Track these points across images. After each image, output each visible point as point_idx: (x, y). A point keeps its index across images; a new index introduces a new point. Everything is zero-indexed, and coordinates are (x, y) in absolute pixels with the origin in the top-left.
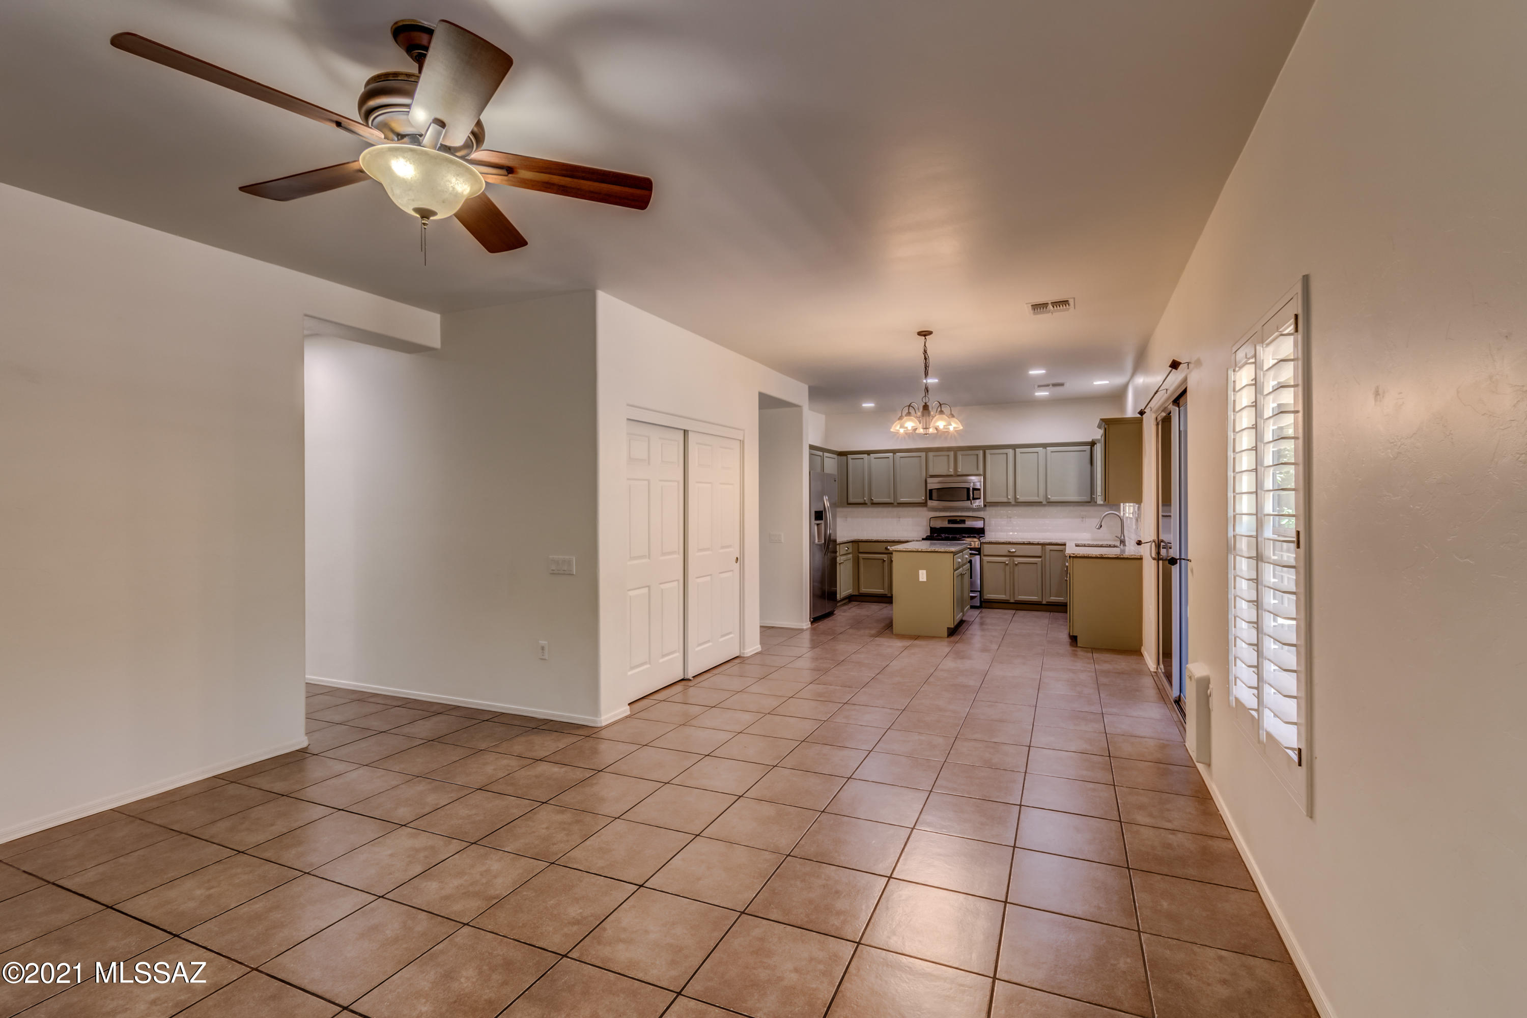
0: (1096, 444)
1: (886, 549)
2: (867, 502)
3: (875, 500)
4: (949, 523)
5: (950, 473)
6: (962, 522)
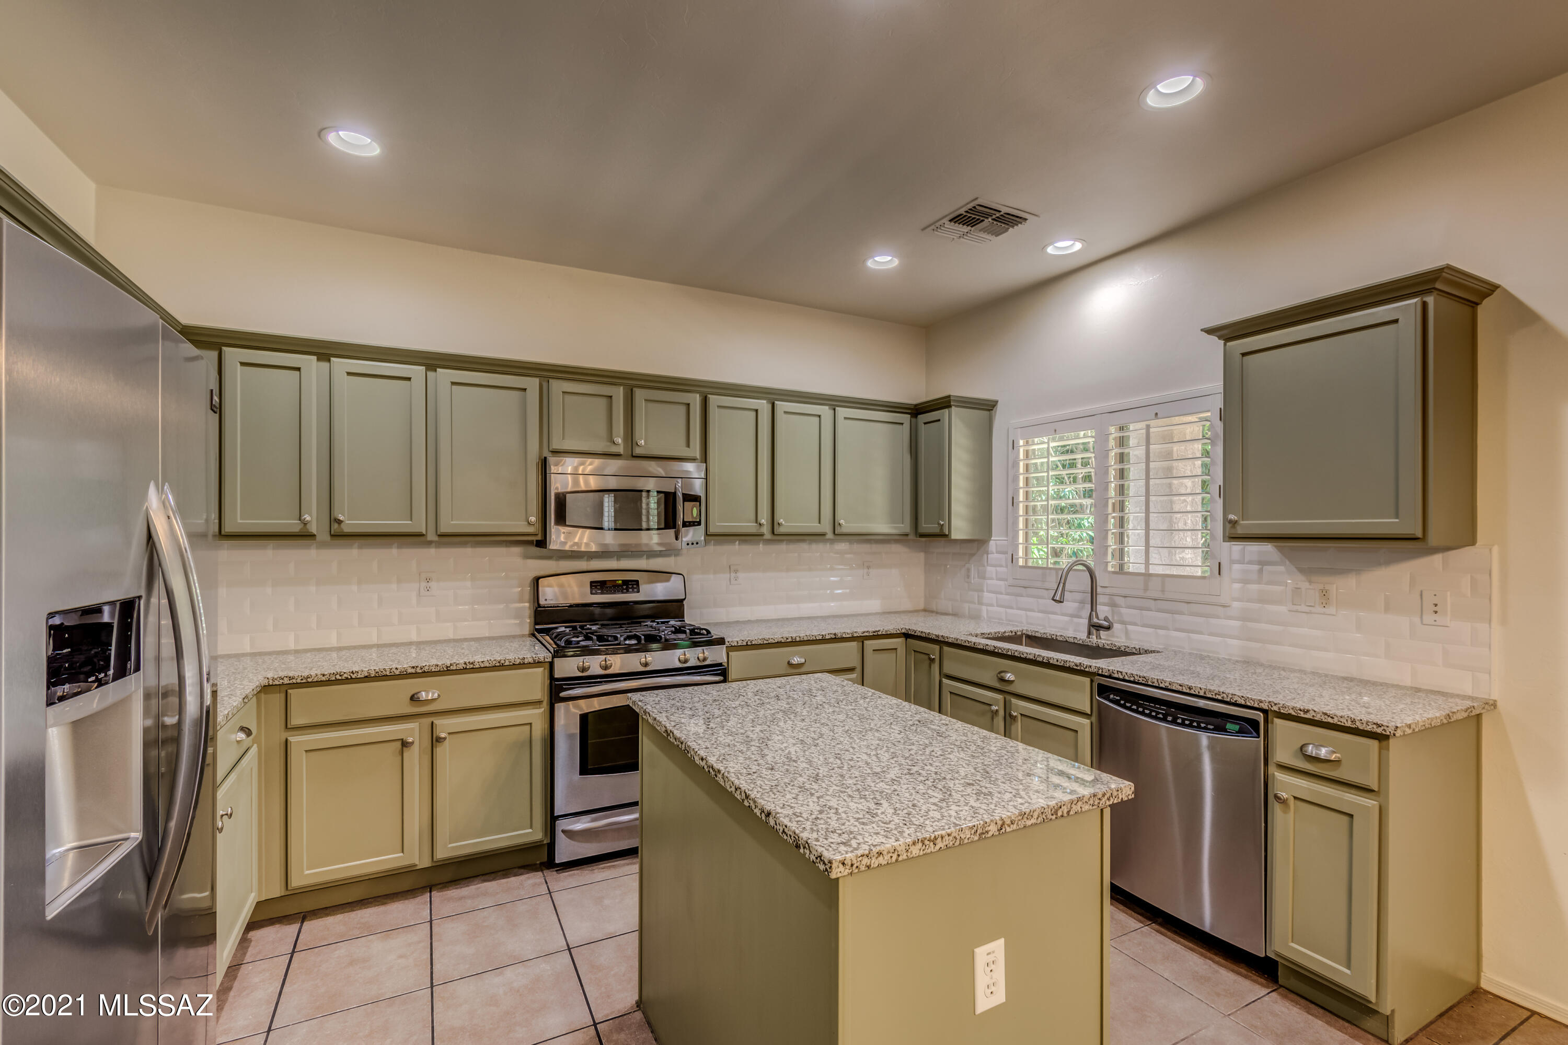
0: (949, 406)
1: (414, 698)
2: (313, 529)
3: (350, 524)
4: (594, 592)
5: (614, 449)
6: (630, 586)
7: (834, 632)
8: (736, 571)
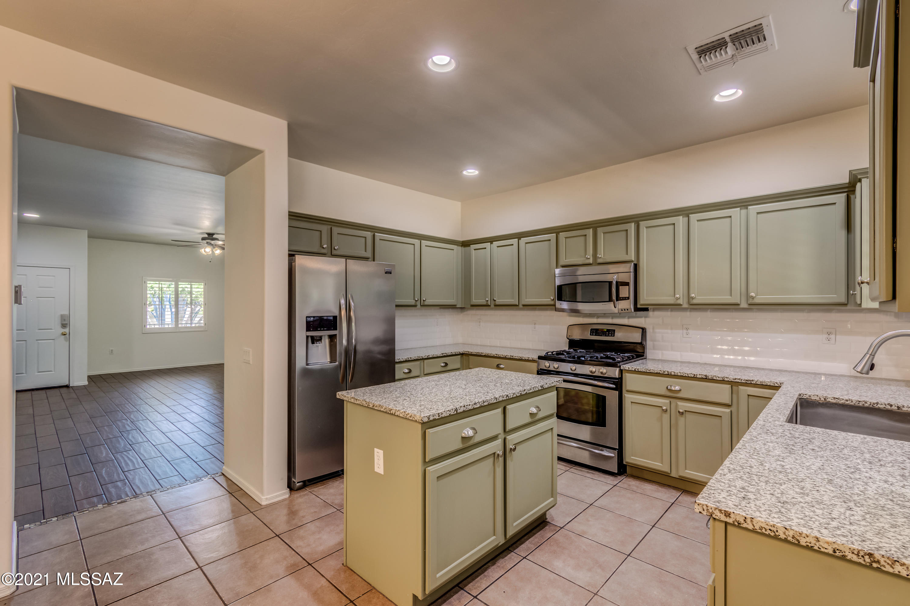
1: (497, 366)
2: (488, 303)
4: (592, 334)
5: (587, 262)
6: (610, 333)
7: (705, 374)
8: (687, 329)
